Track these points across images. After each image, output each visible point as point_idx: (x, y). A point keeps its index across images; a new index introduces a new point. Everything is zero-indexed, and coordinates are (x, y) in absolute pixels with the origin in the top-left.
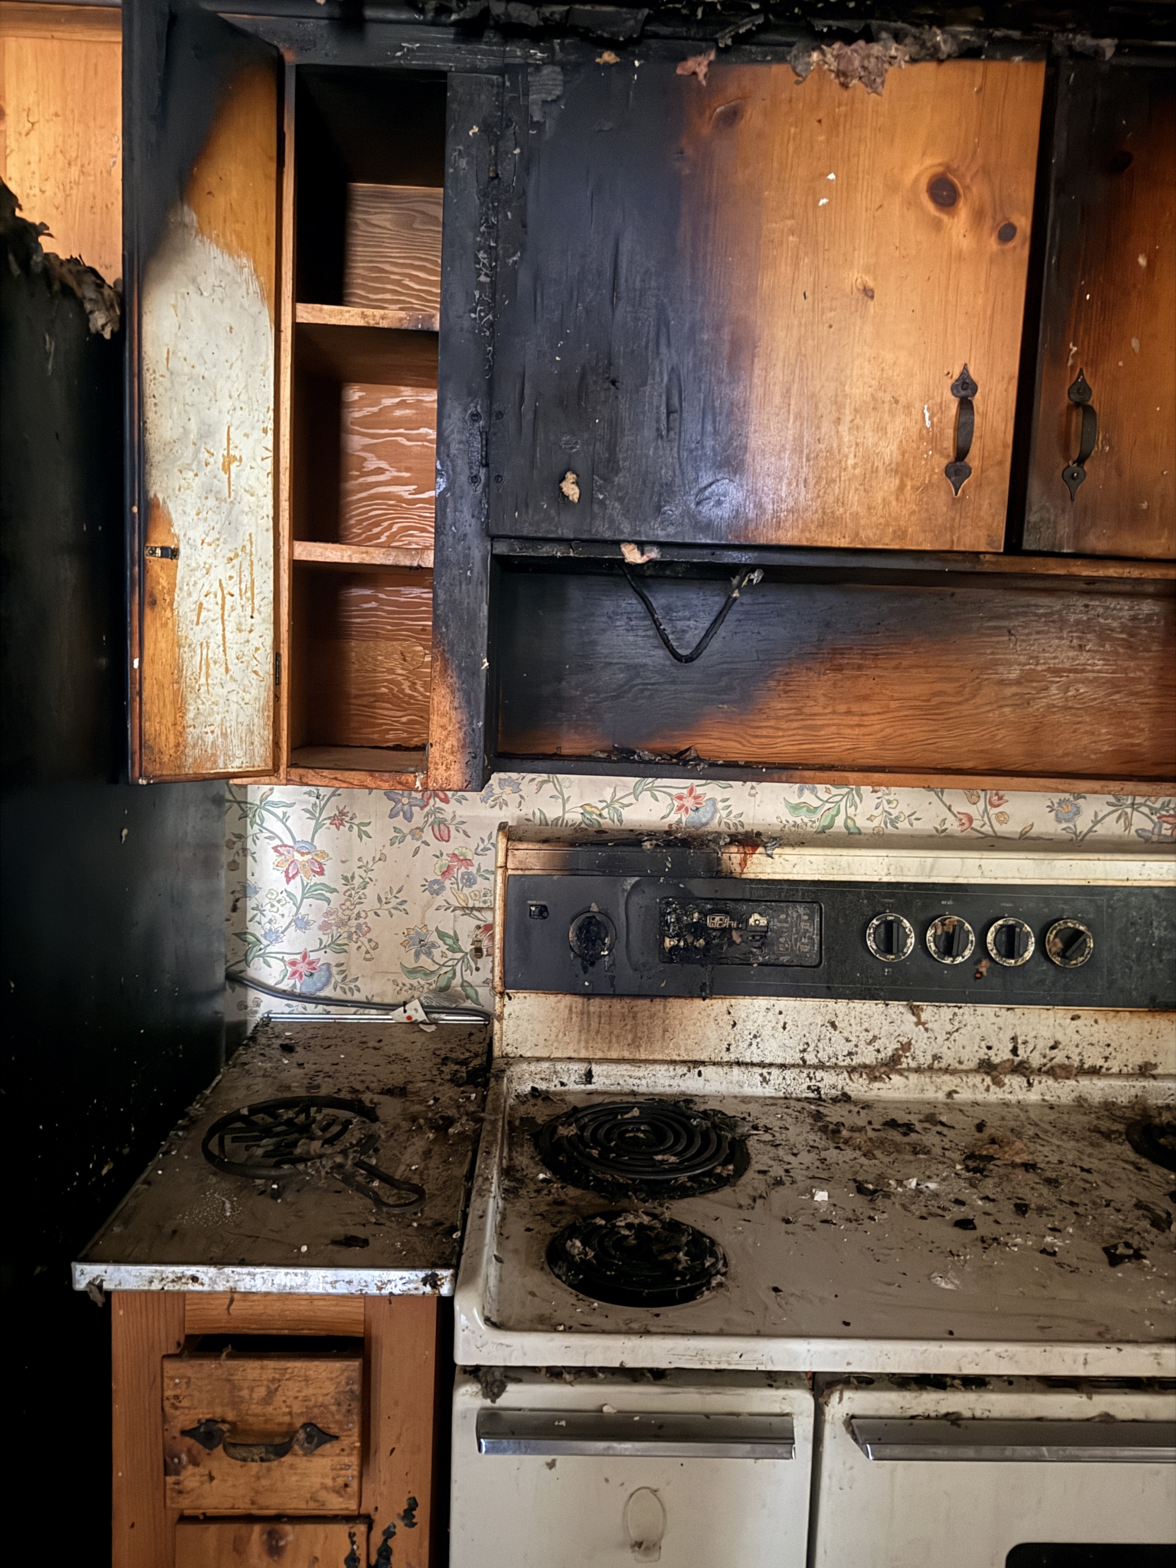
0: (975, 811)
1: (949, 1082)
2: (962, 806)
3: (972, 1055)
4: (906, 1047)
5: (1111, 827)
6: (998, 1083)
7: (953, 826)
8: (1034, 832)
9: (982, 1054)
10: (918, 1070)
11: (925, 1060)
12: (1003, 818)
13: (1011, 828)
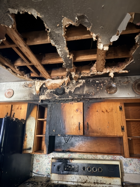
0: (95, 156)
1: (90, 184)
2: (93, 156)
3: (93, 182)
4: (87, 180)
5: (107, 158)
6: (95, 184)
7: (93, 158)
8: (100, 159)
9: (94, 181)
10: (88, 183)
11: (89, 182)
12: (97, 157)
13: (98, 158)
